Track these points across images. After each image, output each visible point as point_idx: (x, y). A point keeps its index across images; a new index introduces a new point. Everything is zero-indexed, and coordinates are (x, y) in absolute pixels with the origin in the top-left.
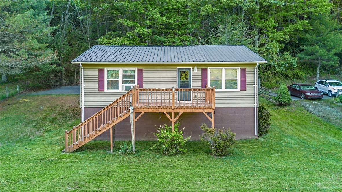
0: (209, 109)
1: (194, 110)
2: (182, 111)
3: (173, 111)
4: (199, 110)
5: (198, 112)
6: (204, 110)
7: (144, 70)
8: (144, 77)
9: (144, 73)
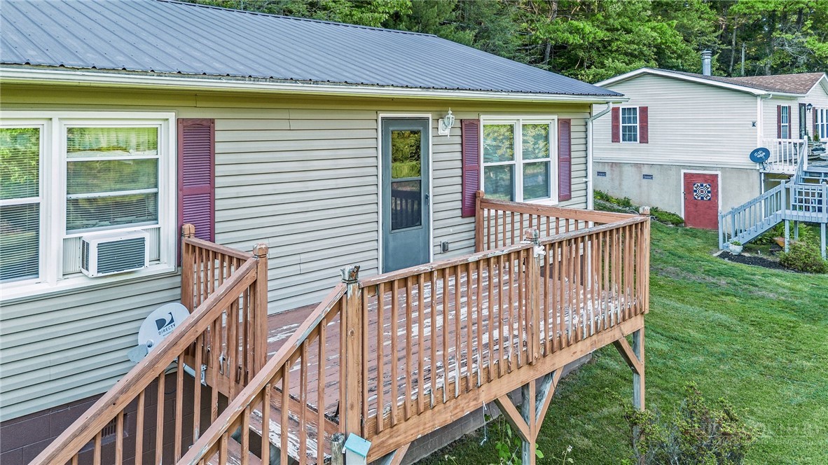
0: (633, 320)
3: (532, 377)
6: (623, 326)
7: (218, 125)
8: (219, 170)
9: (219, 147)
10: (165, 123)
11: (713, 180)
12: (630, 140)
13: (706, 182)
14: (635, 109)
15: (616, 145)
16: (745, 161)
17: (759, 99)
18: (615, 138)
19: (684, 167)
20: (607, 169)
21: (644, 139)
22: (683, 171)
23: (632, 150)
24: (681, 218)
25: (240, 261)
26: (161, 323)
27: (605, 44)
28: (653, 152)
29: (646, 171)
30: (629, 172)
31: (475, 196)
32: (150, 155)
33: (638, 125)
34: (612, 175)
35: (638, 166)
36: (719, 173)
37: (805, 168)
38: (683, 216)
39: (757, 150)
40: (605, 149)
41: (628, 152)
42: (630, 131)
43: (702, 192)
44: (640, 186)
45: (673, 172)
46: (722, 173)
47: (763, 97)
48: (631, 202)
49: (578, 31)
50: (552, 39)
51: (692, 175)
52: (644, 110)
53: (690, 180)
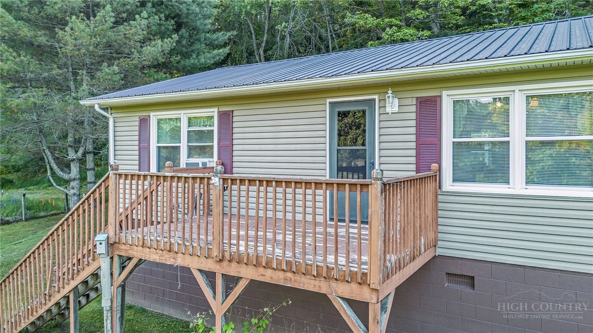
0: (354, 286)
1: (289, 275)
2: (248, 273)
3: (219, 270)
4: (313, 282)
5: (306, 287)
6: (334, 284)
7: (235, 114)
8: (235, 135)
32: (212, 128)
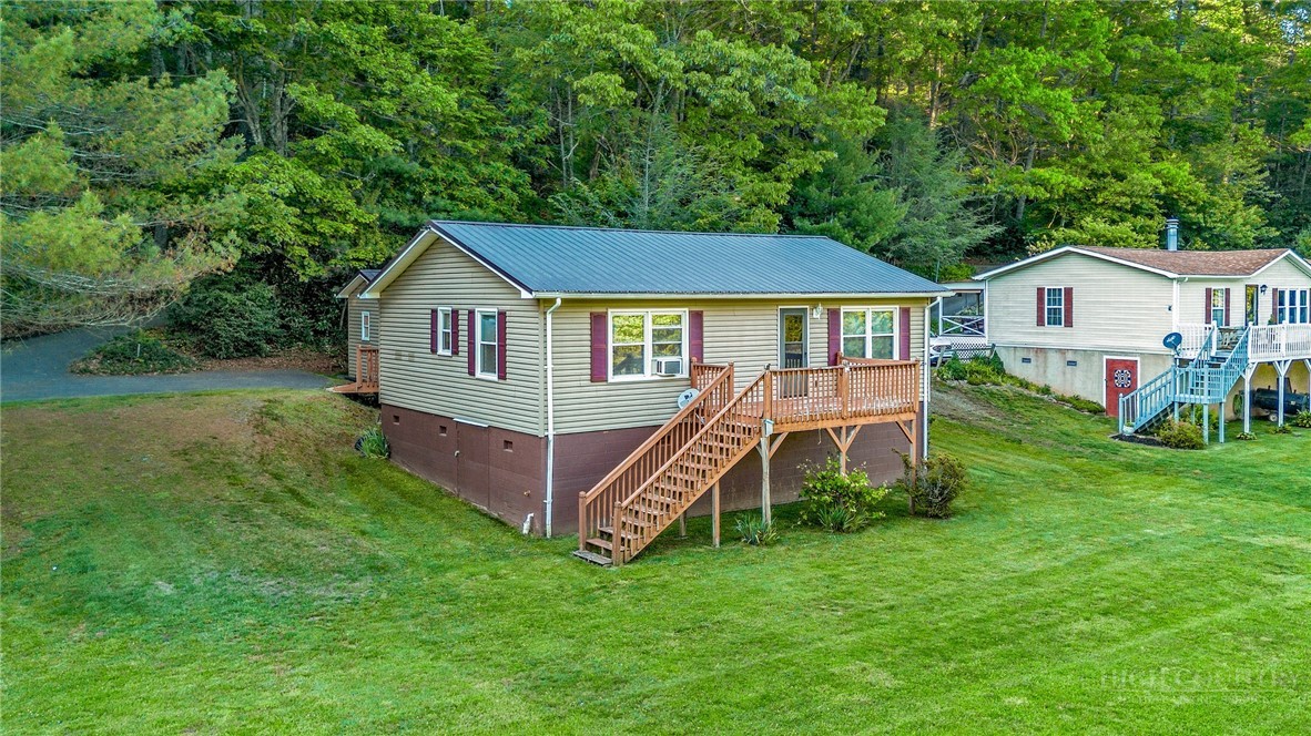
1: (881, 416)
3: (844, 424)
4: (891, 417)
6: (900, 415)
7: (705, 314)
8: (705, 334)
9: (705, 324)
10: (684, 312)
11: (1132, 366)
12: (1055, 324)
13: (1126, 368)
14: (1060, 290)
15: (1041, 329)
16: (1158, 347)
17: (1175, 282)
18: (1040, 322)
19: (1107, 353)
20: (1031, 355)
21: (1069, 323)
22: (1105, 357)
23: (1057, 334)
24: (1101, 407)
25: (722, 368)
26: (687, 397)
27: (1089, 194)
28: (1077, 337)
29: (1070, 357)
30: (1054, 359)
31: (836, 355)
32: (679, 327)
33: (1063, 307)
34: (1037, 361)
35: (1062, 351)
36: (1138, 359)
37: (1213, 354)
38: (1104, 405)
39: (1170, 336)
40: (1030, 333)
41: (1053, 336)
42: (1055, 314)
43: (1121, 379)
44: (1064, 373)
45: (1095, 358)
46: (1142, 359)
47: (1180, 281)
48: (1052, 390)
49: (1043, 183)
50: (1008, 193)
51: (1114, 360)
52: (1069, 291)
53: (1112, 366)
